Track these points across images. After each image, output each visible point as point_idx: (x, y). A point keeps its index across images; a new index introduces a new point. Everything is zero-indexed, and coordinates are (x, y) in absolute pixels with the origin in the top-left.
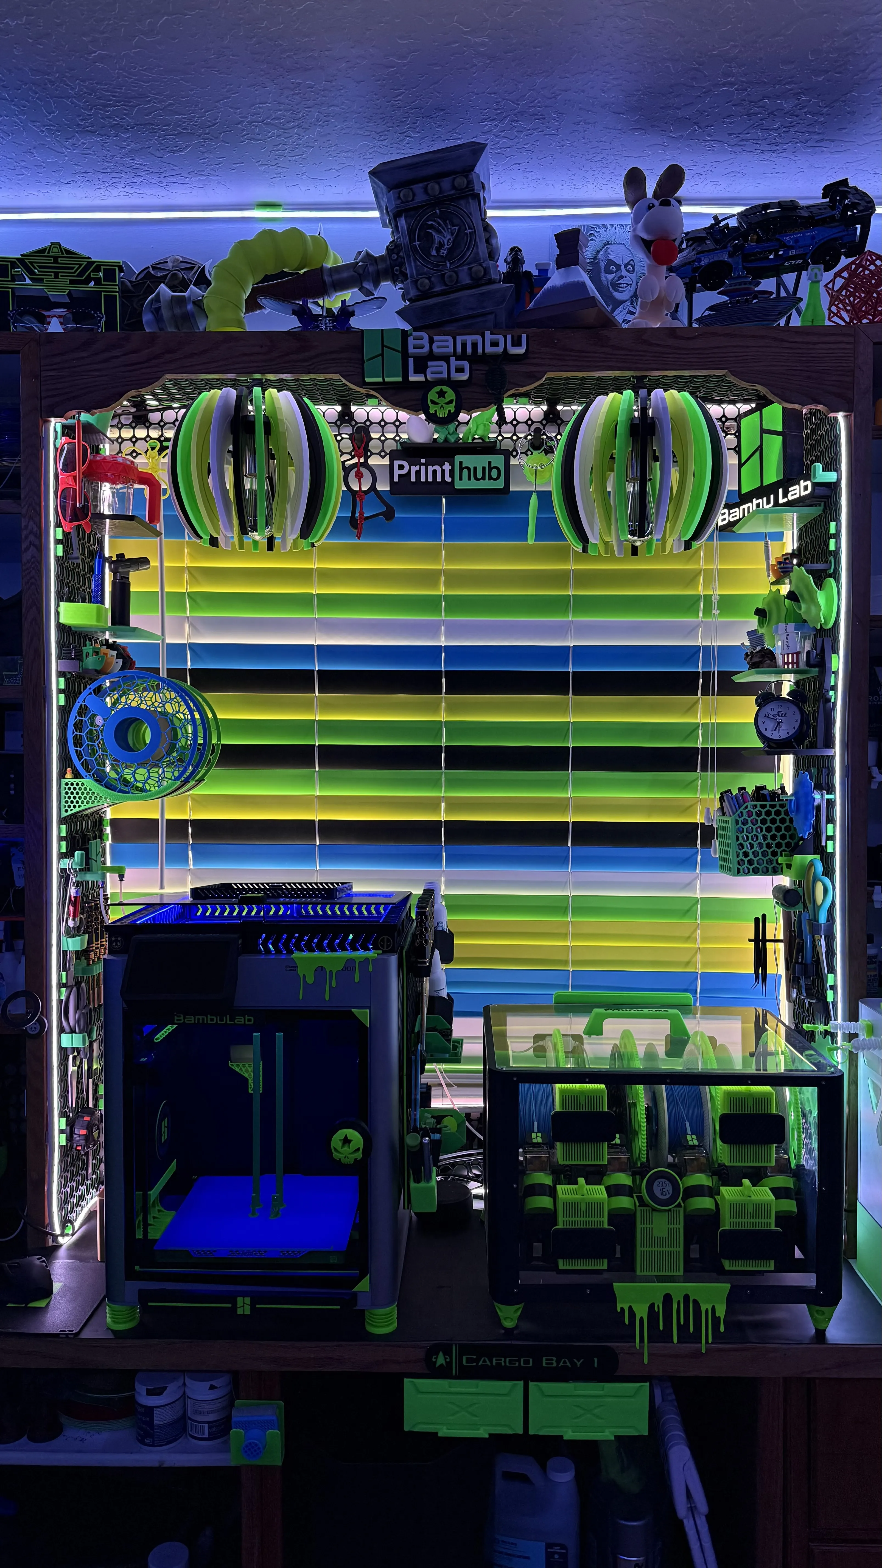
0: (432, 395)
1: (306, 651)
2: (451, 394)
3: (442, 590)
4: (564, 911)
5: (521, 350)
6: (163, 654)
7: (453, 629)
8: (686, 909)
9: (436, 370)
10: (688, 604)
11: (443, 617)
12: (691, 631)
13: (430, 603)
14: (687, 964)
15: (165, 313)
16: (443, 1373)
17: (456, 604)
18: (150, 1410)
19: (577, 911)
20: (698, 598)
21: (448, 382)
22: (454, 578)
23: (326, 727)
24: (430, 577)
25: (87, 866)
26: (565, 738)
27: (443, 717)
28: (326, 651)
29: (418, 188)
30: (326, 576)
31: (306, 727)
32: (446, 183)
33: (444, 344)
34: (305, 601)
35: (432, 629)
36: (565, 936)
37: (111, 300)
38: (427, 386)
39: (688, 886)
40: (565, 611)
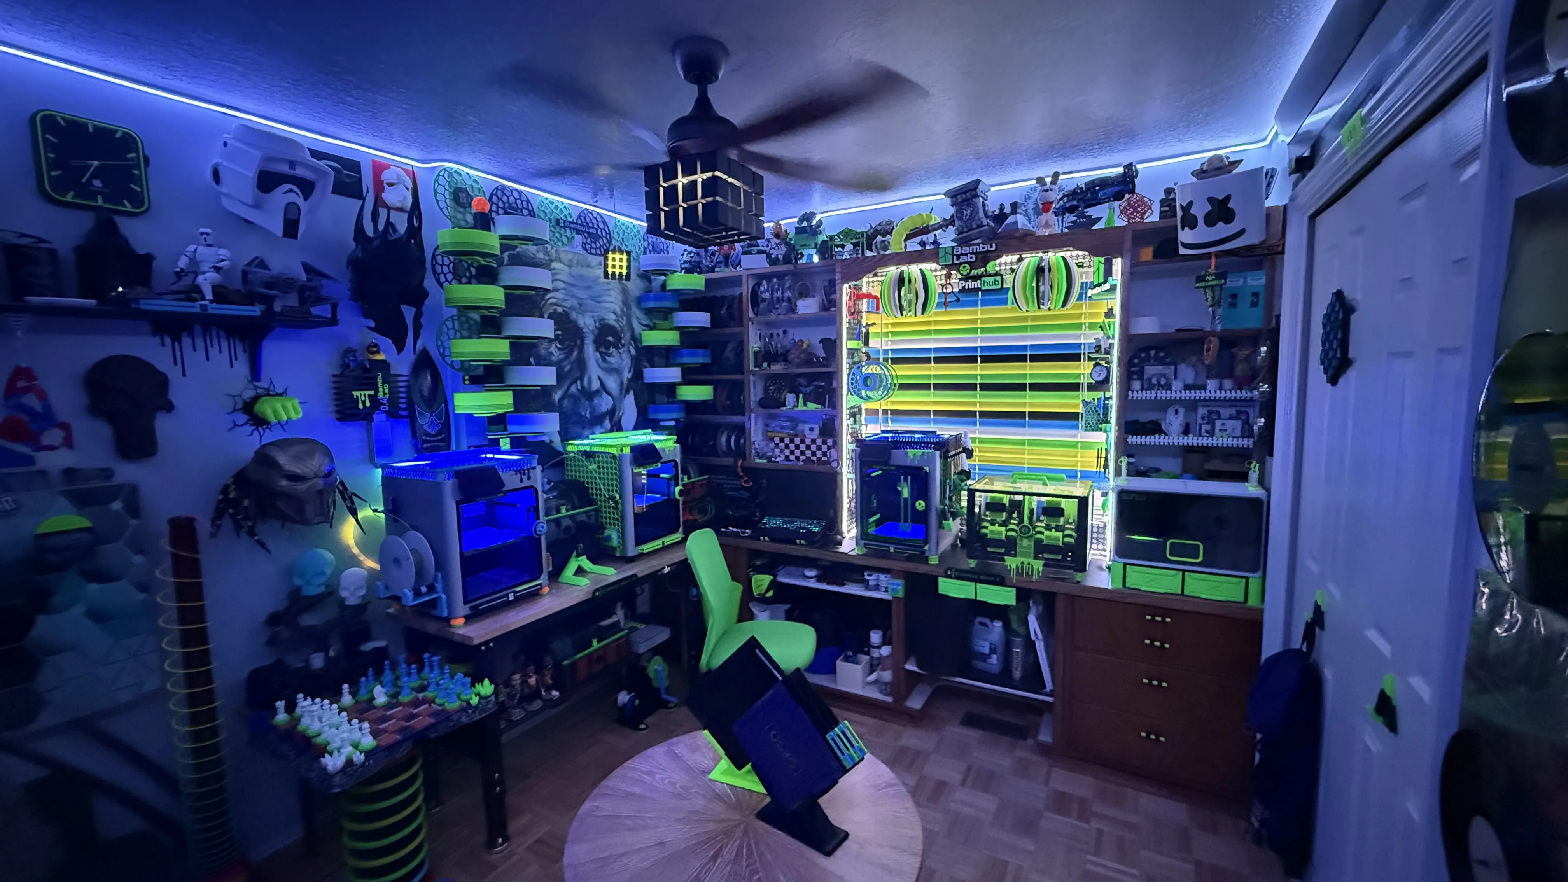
0: (961, 268)
1: (928, 350)
2: (968, 267)
3: (979, 326)
4: (1024, 444)
5: (994, 248)
6: (881, 352)
7: (982, 340)
8: (1074, 445)
9: (963, 259)
10: (1079, 326)
11: (979, 335)
12: (1079, 337)
13: (975, 331)
14: (1073, 466)
15: (879, 246)
16: (950, 577)
17: (983, 330)
18: (868, 581)
19: (1029, 445)
20: (1081, 324)
21: (968, 263)
22: (983, 321)
23: (936, 377)
24: (974, 321)
25: (855, 423)
26: (1026, 379)
27: (979, 372)
28: (936, 350)
29: (959, 197)
30: (936, 323)
31: (928, 377)
32: (968, 194)
33: (967, 250)
34: (929, 332)
35: (975, 340)
36: (1024, 454)
37: (863, 243)
38: (961, 264)
39: (1075, 436)
40: (1027, 331)
